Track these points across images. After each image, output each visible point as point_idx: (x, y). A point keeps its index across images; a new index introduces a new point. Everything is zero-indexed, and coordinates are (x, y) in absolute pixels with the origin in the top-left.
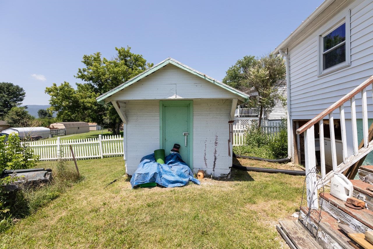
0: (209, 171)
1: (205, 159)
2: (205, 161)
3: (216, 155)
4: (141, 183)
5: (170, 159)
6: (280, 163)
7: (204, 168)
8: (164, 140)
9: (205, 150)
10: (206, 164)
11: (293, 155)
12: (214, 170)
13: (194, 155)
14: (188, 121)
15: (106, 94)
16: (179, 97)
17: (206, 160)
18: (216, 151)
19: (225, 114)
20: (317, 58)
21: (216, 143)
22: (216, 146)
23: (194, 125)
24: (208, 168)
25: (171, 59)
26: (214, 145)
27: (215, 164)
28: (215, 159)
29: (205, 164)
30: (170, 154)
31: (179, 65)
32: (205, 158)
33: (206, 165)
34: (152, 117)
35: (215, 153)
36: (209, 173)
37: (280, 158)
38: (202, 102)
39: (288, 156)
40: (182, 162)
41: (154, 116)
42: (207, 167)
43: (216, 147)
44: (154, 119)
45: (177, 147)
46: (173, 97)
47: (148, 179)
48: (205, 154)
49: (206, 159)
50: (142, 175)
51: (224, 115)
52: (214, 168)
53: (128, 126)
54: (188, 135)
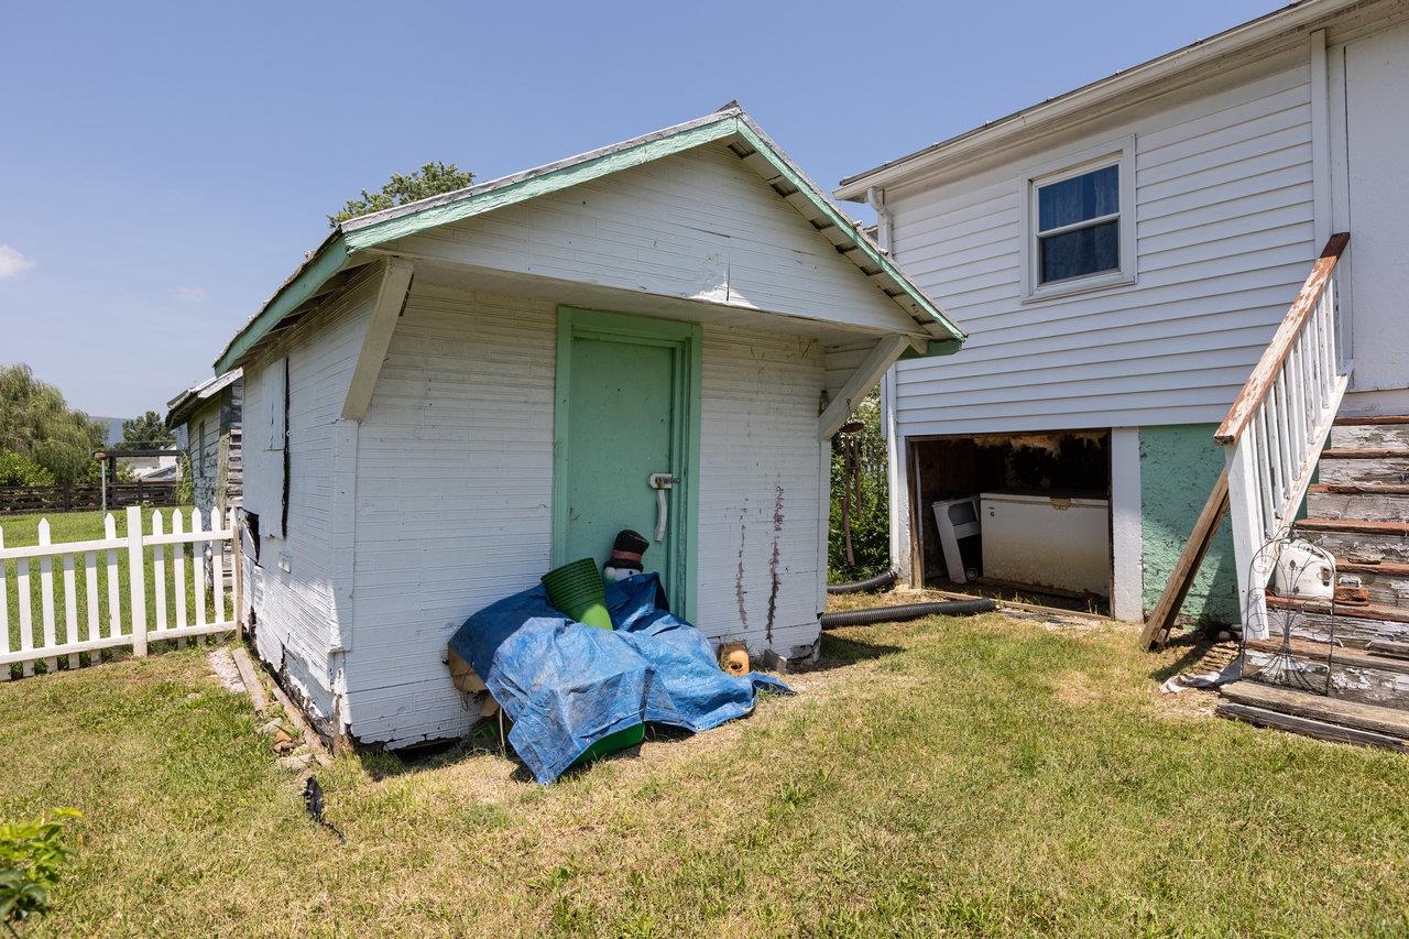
0: (755, 642)
1: (739, 594)
2: (741, 601)
3: (777, 571)
4: (592, 736)
6: (873, 594)
7: (737, 632)
9: (740, 552)
10: (742, 612)
11: (907, 559)
12: (769, 637)
15: (417, 213)
16: (737, 300)
17: (744, 596)
18: (776, 553)
19: (807, 400)
21: (778, 519)
22: (778, 529)
23: (703, 440)
24: (750, 629)
25: (745, 118)
26: (771, 526)
27: (772, 608)
28: (775, 588)
29: (739, 615)
31: (773, 157)
32: (739, 586)
33: (744, 619)
34: (514, 389)
35: (775, 561)
36: (753, 649)
37: (865, 577)
38: (732, 338)
39: (889, 564)
41: (524, 385)
42: (746, 627)
43: (778, 533)
44: (524, 399)
46: (716, 296)
48: (741, 571)
49: (743, 589)
50: (594, 695)
51: (803, 403)
52: (769, 627)
53: (364, 430)
54: (673, 482)
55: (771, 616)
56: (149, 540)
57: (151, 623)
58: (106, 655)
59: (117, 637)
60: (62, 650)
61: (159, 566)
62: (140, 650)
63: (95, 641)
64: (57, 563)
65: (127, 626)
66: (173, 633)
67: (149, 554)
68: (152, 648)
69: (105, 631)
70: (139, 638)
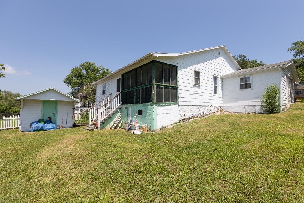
0: (64, 126)
5: (47, 122)
7: (62, 125)
8: (43, 115)
12: (66, 126)
13: (58, 120)
14: (56, 108)
16: (54, 100)
20: (101, 91)
21: (67, 116)
23: (58, 109)
25: (52, 88)
28: (67, 121)
30: (47, 121)
35: (67, 119)
36: (64, 127)
40: (52, 123)
45: (50, 118)
46: (52, 100)
47: (40, 128)
48: (63, 120)
49: (63, 122)
50: (37, 127)
51: (71, 106)
53: (23, 109)
54: (55, 113)
55: (66, 124)
56: (15, 118)
57: (15, 126)
58: (10, 129)
59: (11, 127)
60: (5, 128)
61: (16, 121)
62: (13, 128)
63: (9, 127)
64: (5, 120)
65: (12, 126)
66: (17, 127)
67: (15, 119)
68: (15, 128)
69: (10, 127)
70: (13, 127)
